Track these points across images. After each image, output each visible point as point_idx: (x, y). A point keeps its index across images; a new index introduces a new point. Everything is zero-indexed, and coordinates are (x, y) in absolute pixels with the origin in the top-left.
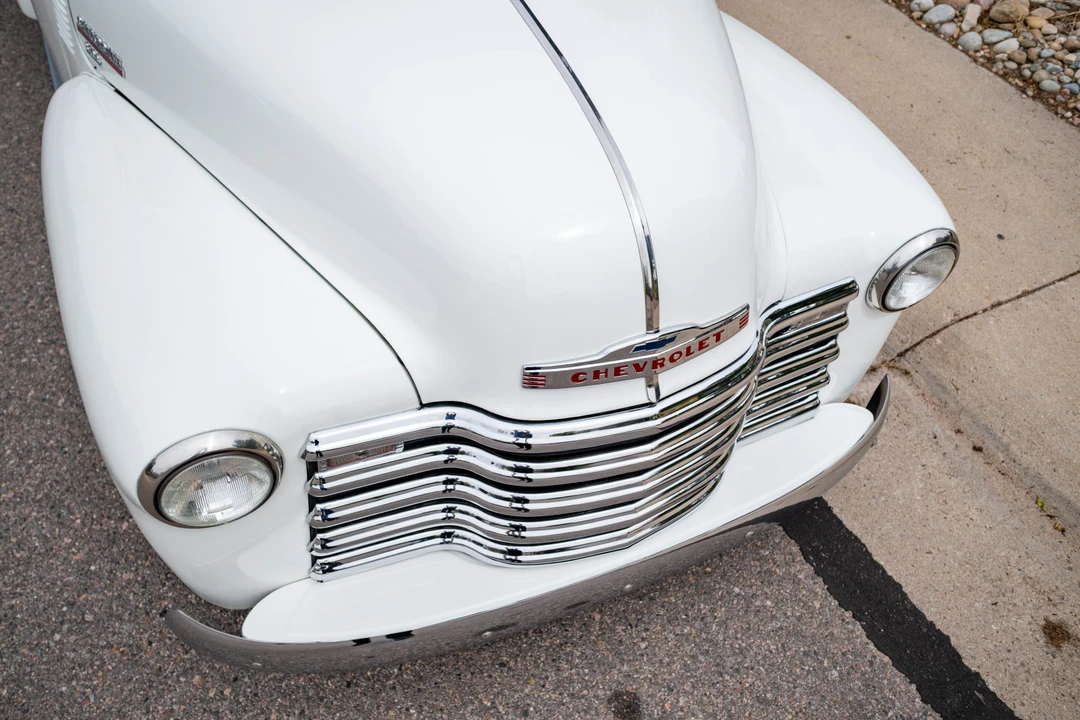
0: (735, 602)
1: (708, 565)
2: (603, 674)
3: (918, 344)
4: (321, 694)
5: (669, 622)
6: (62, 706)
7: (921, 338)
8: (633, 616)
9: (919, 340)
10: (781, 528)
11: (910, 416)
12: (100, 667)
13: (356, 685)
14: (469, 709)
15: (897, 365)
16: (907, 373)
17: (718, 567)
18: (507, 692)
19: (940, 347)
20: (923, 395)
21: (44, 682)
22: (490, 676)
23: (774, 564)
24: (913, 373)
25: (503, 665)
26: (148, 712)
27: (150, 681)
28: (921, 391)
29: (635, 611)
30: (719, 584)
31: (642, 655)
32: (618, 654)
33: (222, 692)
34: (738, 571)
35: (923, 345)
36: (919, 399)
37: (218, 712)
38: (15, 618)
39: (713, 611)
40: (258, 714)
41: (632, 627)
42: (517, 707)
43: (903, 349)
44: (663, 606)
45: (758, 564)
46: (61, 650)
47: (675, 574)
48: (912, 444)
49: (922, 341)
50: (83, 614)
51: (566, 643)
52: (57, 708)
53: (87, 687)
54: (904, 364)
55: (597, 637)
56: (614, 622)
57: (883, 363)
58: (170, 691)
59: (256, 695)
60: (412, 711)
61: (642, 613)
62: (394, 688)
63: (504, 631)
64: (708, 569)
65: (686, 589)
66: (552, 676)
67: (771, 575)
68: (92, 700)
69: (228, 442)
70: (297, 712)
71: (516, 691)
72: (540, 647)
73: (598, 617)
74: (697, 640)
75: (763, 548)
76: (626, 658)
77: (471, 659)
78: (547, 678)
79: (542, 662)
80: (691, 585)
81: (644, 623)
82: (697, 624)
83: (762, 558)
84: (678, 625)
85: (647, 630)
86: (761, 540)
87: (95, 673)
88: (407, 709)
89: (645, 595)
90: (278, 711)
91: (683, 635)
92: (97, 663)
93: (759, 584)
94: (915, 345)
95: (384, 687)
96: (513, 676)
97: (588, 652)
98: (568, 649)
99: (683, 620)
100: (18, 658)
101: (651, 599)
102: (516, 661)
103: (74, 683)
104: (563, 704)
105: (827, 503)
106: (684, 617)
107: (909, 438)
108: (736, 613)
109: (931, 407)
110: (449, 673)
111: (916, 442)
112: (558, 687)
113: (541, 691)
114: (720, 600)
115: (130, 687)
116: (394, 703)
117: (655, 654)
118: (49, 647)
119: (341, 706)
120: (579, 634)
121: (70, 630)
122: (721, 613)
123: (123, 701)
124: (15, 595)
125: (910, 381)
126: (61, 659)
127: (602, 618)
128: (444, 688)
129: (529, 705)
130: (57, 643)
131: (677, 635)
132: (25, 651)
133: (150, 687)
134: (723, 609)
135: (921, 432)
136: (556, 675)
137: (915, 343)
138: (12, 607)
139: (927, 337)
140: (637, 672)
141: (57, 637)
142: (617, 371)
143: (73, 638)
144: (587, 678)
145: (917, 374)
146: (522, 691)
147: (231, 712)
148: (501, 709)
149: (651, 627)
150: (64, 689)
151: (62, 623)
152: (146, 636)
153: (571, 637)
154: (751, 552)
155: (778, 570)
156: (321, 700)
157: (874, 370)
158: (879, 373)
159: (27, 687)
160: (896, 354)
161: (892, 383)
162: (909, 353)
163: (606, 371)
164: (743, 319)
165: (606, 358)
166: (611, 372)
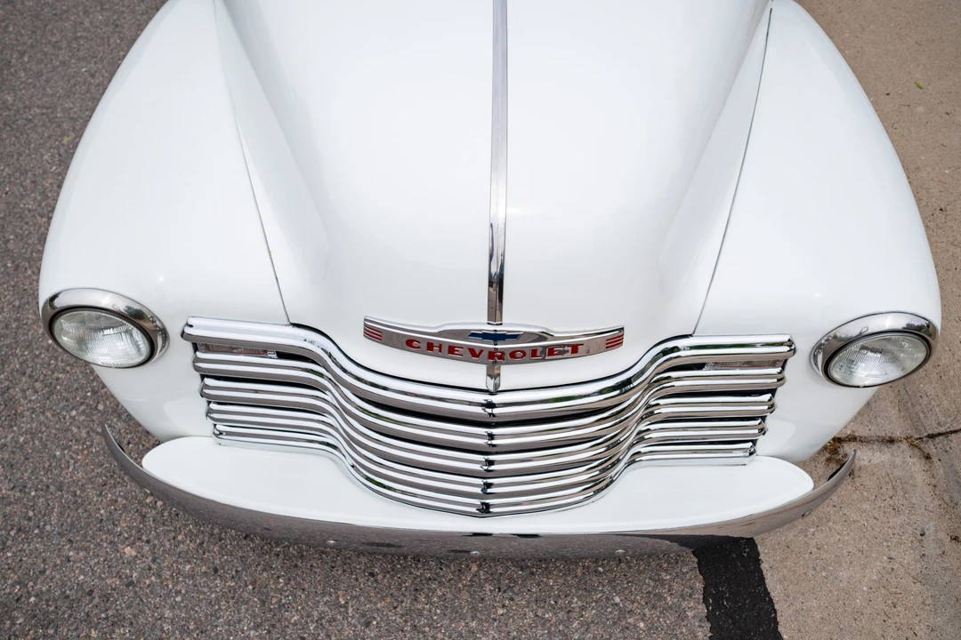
0: (609, 610)
1: (602, 566)
2: (452, 621)
3: (956, 432)
4: (223, 535)
5: (537, 601)
6: (50, 466)
8: (507, 581)
10: (696, 560)
11: (905, 502)
12: (88, 447)
13: (252, 540)
14: (325, 599)
15: (922, 445)
16: (928, 457)
17: (611, 571)
18: (362, 599)
20: (935, 486)
21: (48, 443)
22: (357, 580)
23: (669, 591)
24: (935, 459)
25: (372, 574)
26: (100, 495)
27: (114, 472)
28: (934, 482)
29: (511, 578)
30: (603, 586)
31: (495, 620)
32: (474, 609)
33: (156, 502)
34: (628, 583)
36: (928, 489)
37: (145, 516)
38: (55, 388)
39: (583, 608)
40: (171, 531)
41: (499, 591)
42: (364, 615)
43: (936, 431)
44: (539, 585)
45: (652, 583)
46: (71, 423)
47: (565, 559)
48: (890, 532)
50: (98, 403)
51: (435, 580)
52: (46, 466)
53: (72, 458)
54: (930, 447)
55: (464, 586)
56: (486, 580)
57: (907, 438)
58: (122, 486)
59: (177, 515)
60: (281, 580)
61: (516, 583)
62: (278, 555)
63: (385, 549)
64: (601, 569)
65: (569, 578)
66: (407, 603)
67: (659, 600)
68: (70, 470)
70: (198, 541)
71: (370, 602)
72: (411, 573)
73: (474, 568)
74: (553, 629)
75: (666, 571)
76: (479, 615)
77: (349, 558)
78: (402, 602)
79: (406, 587)
80: (576, 576)
81: (513, 592)
82: (561, 615)
83: (662, 583)
84: (543, 607)
85: (512, 599)
86: (669, 563)
87: (82, 450)
88: (278, 577)
89: (528, 567)
90: (186, 535)
91: (543, 618)
92: (88, 443)
93: (643, 603)
94: (952, 432)
95: (271, 550)
96: (375, 588)
97: (449, 596)
98: (434, 586)
99: (550, 604)
100: (42, 418)
101: (532, 573)
102: (385, 576)
103: (66, 452)
104: (402, 631)
105: (759, 554)
106: (552, 602)
107: (891, 524)
108: (604, 620)
109: (937, 502)
110: (326, 563)
111: (896, 531)
112: (407, 614)
113: (390, 611)
114: (596, 602)
115: (99, 470)
116: (271, 567)
117: (506, 625)
118: (64, 418)
119: (231, 552)
120: (451, 576)
121: (83, 412)
122: (589, 614)
123: (90, 479)
124: (64, 371)
125: (927, 467)
126: (68, 430)
127: (478, 571)
128: (316, 573)
129: (375, 618)
130: (71, 417)
131: (537, 616)
132: (49, 414)
133: (112, 476)
134: (594, 611)
135: (908, 524)
136: (411, 603)
137: (952, 429)
138: (58, 379)
140: (482, 632)
141: (74, 413)
142: (452, 349)
143: (83, 418)
144: (435, 618)
145: (939, 463)
146: (376, 604)
147: (154, 520)
148: (350, 611)
149: (517, 599)
150: (58, 453)
151: (82, 404)
152: (129, 436)
153: (443, 576)
154: (652, 570)
155: (669, 599)
156: (220, 540)
157: (892, 441)
158: (895, 447)
159: (37, 442)
160: (926, 434)
161: (904, 462)
162: (941, 437)
163: (440, 347)
164: (614, 340)
165: (440, 334)
166: (445, 349)
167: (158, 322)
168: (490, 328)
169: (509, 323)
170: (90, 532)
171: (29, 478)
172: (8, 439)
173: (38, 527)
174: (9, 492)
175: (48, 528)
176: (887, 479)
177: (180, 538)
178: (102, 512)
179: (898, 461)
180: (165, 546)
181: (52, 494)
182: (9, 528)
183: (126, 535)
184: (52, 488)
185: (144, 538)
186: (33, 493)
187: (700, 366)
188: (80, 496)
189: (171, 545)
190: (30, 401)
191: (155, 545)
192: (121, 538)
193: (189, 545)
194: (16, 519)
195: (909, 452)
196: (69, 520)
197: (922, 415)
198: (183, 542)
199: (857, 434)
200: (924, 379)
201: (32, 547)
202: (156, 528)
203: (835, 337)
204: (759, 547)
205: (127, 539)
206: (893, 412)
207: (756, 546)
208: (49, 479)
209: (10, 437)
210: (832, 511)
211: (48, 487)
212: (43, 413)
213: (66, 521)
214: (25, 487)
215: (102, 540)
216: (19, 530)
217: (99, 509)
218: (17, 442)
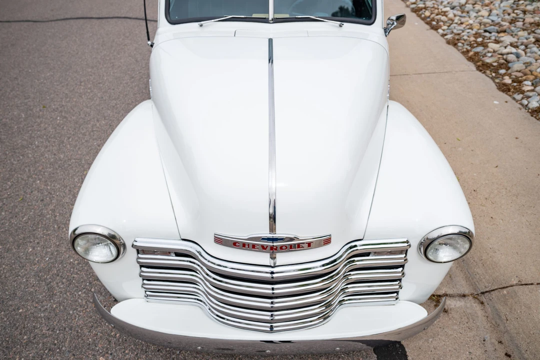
3: (494, 290)
4: (147, 350)
6: (67, 318)
7: (496, 288)
9: (494, 288)
10: (376, 356)
11: (474, 325)
12: (86, 309)
13: (161, 352)
15: (479, 298)
16: (482, 303)
19: (505, 295)
20: (487, 317)
21: (67, 307)
24: (486, 304)
26: (90, 332)
27: (97, 321)
28: (487, 315)
33: (116, 334)
35: (496, 291)
36: (484, 318)
37: (110, 342)
38: (72, 281)
40: (123, 348)
43: (485, 290)
46: (78, 298)
48: (468, 339)
49: (496, 289)
50: (92, 288)
52: (65, 318)
53: (78, 314)
54: (483, 298)
57: (471, 294)
58: (101, 327)
59: (126, 340)
63: (226, 351)
68: (77, 320)
69: (106, 233)
70: (135, 353)
87: (83, 311)
90: (129, 350)
92: (86, 307)
94: (492, 291)
95: (170, 357)
100: (65, 296)
103: (75, 311)
105: (406, 352)
107: (468, 336)
109: (489, 325)
111: (471, 339)
115: (90, 320)
118: (75, 295)
121: (85, 292)
123: (85, 324)
124: (77, 274)
125: (482, 308)
126: (77, 301)
130: (79, 295)
132: (68, 294)
133: (96, 323)
135: (477, 335)
137: (492, 289)
138: (74, 277)
139: (500, 288)
141: (80, 293)
142: (254, 246)
143: (84, 295)
145: (488, 306)
147: (115, 344)
150: (71, 312)
151: (84, 289)
152: (105, 303)
156: (146, 352)
157: (464, 296)
158: (466, 298)
159: (61, 307)
160: (480, 292)
161: (471, 306)
162: (487, 293)
163: (248, 245)
164: (327, 241)
165: (248, 239)
166: (251, 246)
167: (122, 240)
168: (271, 236)
169: (279, 234)
170: (84, 350)
171: (56, 325)
172: (49, 306)
173: (59, 348)
174: (47, 332)
175: (64, 348)
176: (464, 314)
177: (127, 352)
178: (90, 340)
179: (468, 305)
180: (119, 356)
181: (67, 332)
182: (45, 349)
183: (101, 351)
184: (67, 329)
185: (109, 352)
186: (58, 332)
187: (368, 254)
188: (80, 333)
189: (122, 355)
190: (60, 288)
191: (115, 356)
192: (98, 352)
193: (131, 355)
194: (49, 345)
195: (473, 301)
196: (74, 345)
197: (477, 283)
198: (128, 354)
199: (447, 293)
200: (476, 266)
201: (55, 358)
202: (115, 347)
203: (427, 239)
204: (406, 349)
205: (101, 353)
206: (464, 282)
207: (404, 348)
208: (66, 324)
209: (49, 305)
210: (439, 330)
211: (65, 328)
212: (66, 293)
213: (72, 345)
214: (54, 329)
215: (89, 354)
216: (50, 350)
217: (89, 339)
218: (52, 307)
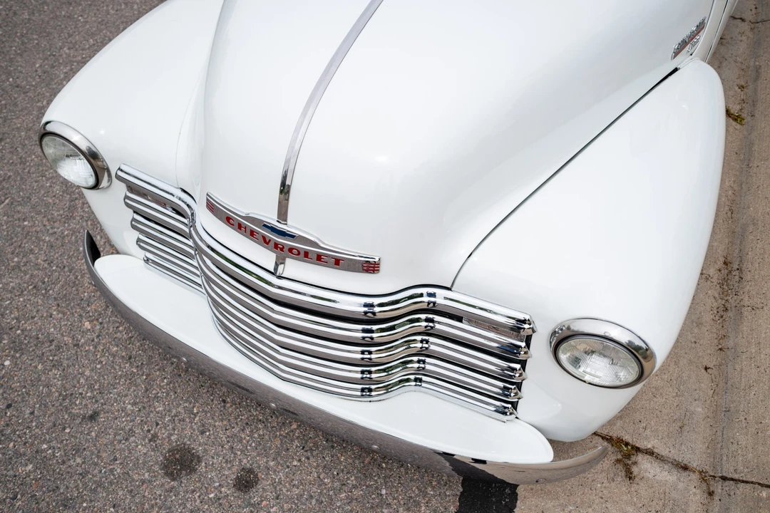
0: (373, 496)
1: (387, 463)
2: (258, 455)
3: (747, 482)
5: (325, 467)
6: (73, 255)
7: (754, 480)
8: (311, 445)
9: (750, 480)
10: (461, 490)
14: (186, 405)
15: (712, 483)
16: (711, 494)
17: (391, 470)
18: (209, 415)
19: (760, 499)
22: (212, 400)
23: (427, 503)
24: (716, 498)
25: (224, 401)
29: (316, 444)
30: (379, 478)
31: (288, 467)
32: (278, 454)
34: (399, 483)
35: (748, 486)
39: (355, 487)
41: (303, 449)
42: (203, 426)
43: (730, 476)
44: (332, 457)
45: (417, 492)
46: (99, 233)
47: (362, 447)
49: (752, 483)
51: (263, 422)
52: (71, 254)
54: (718, 487)
55: (281, 435)
56: (298, 437)
57: (701, 472)
60: (165, 381)
61: (317, 448)
62: (173, 364)
64: (384, 465)
65: (357, 462)
66: (236, 430)
67: (416, 506)
70: (130, 335)
71: (213, 418)
72: (250, 411)
73: (294, 426)
74: (325, 491)
75: (433, 488)
76: (279, 459)
77: (216, 384)
78: (233, 428)
79: (241, 419)
80: (363, 462)
81: (312, 454)
82: (337, 484)
83: (425, 494)
84: (327, 474)
85: (308, 458)
86: (439, 483)
88: (165, 378)
89: (332, 441)
91: (322, 481)
93: (402, 502)
94: (743, 482)
95: (170, 359)
96: (221, 411)
97: (267, 437)
98: (260, 426)
99: (333, 474)
101: (333, 447)
102: (231, 406)
104: (222, 447)
105: (515, 507)
106: (335, 473)
108: (365, 502)
110: (199, 381)
112: (232, 437)
113: (222, 430)
114: (367, 487)
116: (164, 370)
117: (294, 474)
119: (146, 350)
120: (275, 424)
122: (357, 493)
125: (706, 502)
127: (295, 429)
128: (189, 385)
129: (209, 431)
131: (319, 477)
132: (89, 223)
134: (361, 492)
136: (239, 431)
137: (744, 479)
139: (759, 484)
140: (275, 471)
142: (252, 233)
144: (249, 448)
145: (719, 502)
146: (216, 421)
148: (197, 419)
149: (312, 459)
153: (270, 423)
154: (422, 483)
155: (423, 508)
156: (143, 340)
157: (685, 468)
158: (687, 473)
159: (73, 237)
160: (721, 475)
161: (686, 489)
162: (731, 482)
163: (245, 228)
164: (371, 267)
165: (248, 218)
166: (248, 231)
167: (105, 163)
168: (278, 225)
170: (72, 304)
171: (57, 258)
172: (59, 230)
173: (46, 289)
174: (42, 262)
175: (51, 292)
176: (662, 496)
177: (121, 328)
178: (86, 294)
179: (681, 486)
180: (109, 330)
181: (64, 272)
182: (30, 284)
183: (91, 314)
184: (66, 269)
185: (100, 320)
186: (54, 268)
187: (460, 319)
188: (79, 280)
189: (113, 331)
190: (83, 211)
191: (104, 327)
192: (87, 315)
193: (123, 335)
194: (37, 280)
195: (697, 483)
196: (65, 292)
197: (725, 458)
198: (121, 332)
199: (655, 450)
200: (742, 429)
201: (36, 300)
202: (110, 317)
204: (518, 502)
205: (90, 316)
206: (700, 447)
207: (516, 500)
208: (68, 262)
209: (61, 228)
210: (597, 501)
211: (64, 267)
212: (87, 221)
213: (62, 292)
214: (52, 262)
215: (76, 312)
216: (35, 287)
217: (85, 292)
218: (62, 233)
